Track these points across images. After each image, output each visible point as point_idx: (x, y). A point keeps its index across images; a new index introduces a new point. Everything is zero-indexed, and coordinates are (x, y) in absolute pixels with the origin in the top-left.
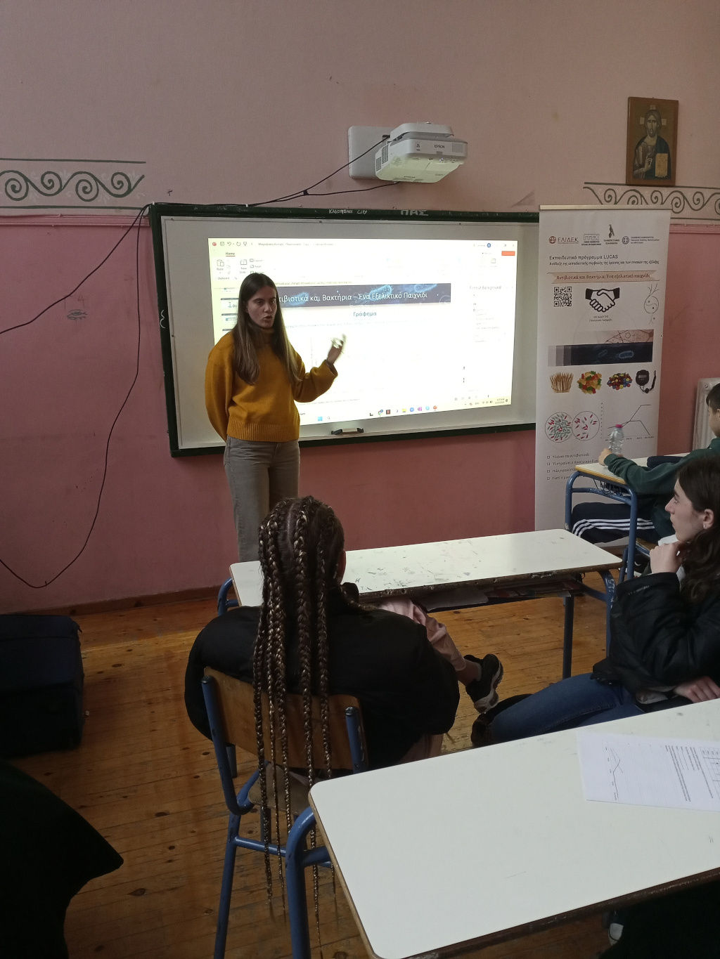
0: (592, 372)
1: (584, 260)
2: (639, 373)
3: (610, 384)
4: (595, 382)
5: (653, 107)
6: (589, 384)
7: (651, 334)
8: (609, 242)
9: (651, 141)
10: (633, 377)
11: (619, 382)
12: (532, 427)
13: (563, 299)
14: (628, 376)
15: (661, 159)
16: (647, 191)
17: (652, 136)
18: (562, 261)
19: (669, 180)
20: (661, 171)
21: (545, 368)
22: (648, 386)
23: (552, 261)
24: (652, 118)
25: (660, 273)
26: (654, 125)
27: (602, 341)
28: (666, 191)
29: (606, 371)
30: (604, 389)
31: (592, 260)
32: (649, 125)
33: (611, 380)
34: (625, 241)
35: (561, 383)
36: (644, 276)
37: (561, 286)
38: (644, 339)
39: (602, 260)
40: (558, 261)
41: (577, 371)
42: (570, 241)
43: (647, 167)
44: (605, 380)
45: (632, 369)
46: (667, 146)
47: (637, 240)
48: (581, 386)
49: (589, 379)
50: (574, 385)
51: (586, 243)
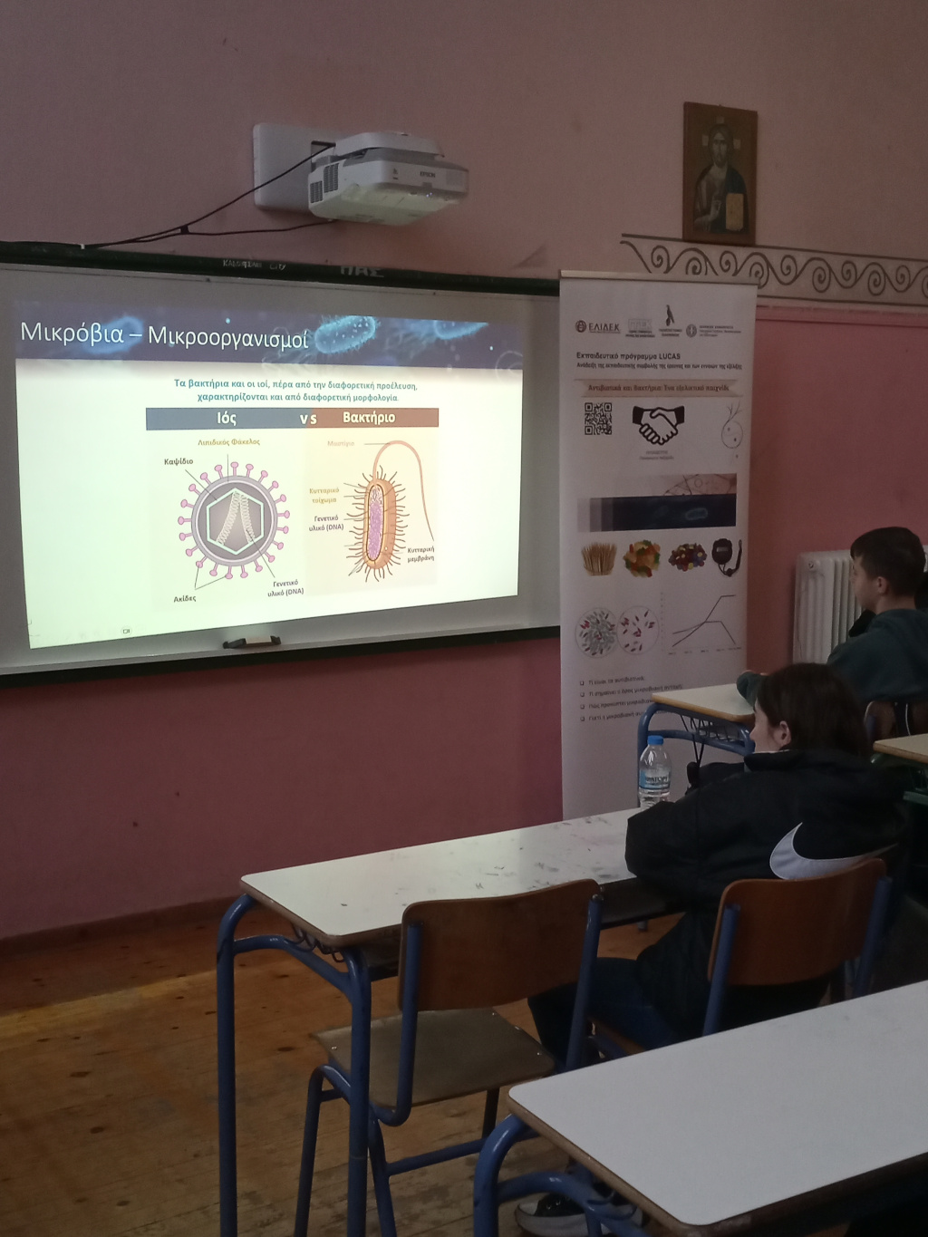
0: (646, 543)
1: (630, 361)
2: (717, 544)
3: (673, 561)
4: (651, 558)
5: (721, 121)
6: (641, 562)
7: (733, 480)
8: (666, 333)
9: (718, 173)
10: (708, 550)
11: (687, 558)
12: (553, 633)
13: (598, 421)
14: (700, 549)
15: (734, 202)
16: (713, 252)
17: (720, 165)
18: (597, 361)
19: (746, 236)
20: (734, 221)
21: (572, 536)
22: (731, 565)
23: (582, 361)
24: (719, 136)
25: (742, 383)
26: (724, 147)
27: (660, 492)
28: (741, 253)
29: (667, 540)
30: (664, 569)
31: (642, 362)
32: (715, 147)
33: (675, 554)
34: (691, 331)
35: (598, 559)
36: (721, 388)
37: (596, 401)
38: (723, 490)
39: (658, 361)
40: (590, 361)
41: (623, 541)
42: (606, 329)
43: (714, 213)
44: (665, 555)
45: (705, 537)
46: (742, 181)
47: (709, 331)
48: (629, 565)
49: (642, 553)
50: (619, 563)
51: (632, 334)
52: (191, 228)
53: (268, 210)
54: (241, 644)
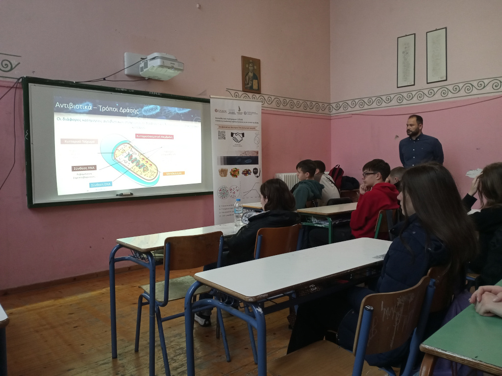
0: (235, 168)
1: (229, 120)
2: (254, 169)
3: (243, 173)
4: (237, 172)
5: (251, 61)
6: (234, 174)
7: (257, 153)
8: (239, 113)
9: (251, 74)
10: (252, 171)
11: (246, 173)
12: (212, 193)
13: (222, 136)
14: (249, 170)
15: (255, 82)
16: (250, 95)
17: (251, 72)
18: (221, 120)
19: (258, 91)
20: (255, 87)
21: (216, 166)
22: (258, 175)
23: (217, 120)
24: (251, 65)
25: (259, 127)
26: (252, 68)
27: (238, 155)
28: (258, 95)
29: (241, 168)
30: (241, 175)
31: (233, 121)
32: (250, 68)
33: (243, 172)
34: (245, 113)
35: (223, 173)
36: (253, 128)
37: (221, 130)
38: (255, 155)
39: (237, 121)
40: (219, 120)
41: (230, 168)
42: (223, 112)
43: (250, 85)
44: (241, 172)
45: (251, 167)
46: (257, 77)
47: (250, 113)
48: (232, 174)
49: (234, 171)
50: (229, 173)
51: (230, 113)
52: (106, 79)
53: (129, 76)
54: (122, 195)
